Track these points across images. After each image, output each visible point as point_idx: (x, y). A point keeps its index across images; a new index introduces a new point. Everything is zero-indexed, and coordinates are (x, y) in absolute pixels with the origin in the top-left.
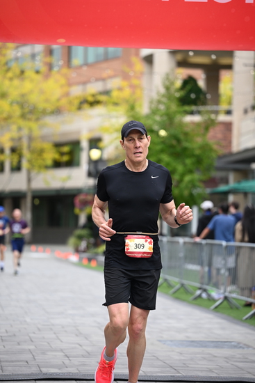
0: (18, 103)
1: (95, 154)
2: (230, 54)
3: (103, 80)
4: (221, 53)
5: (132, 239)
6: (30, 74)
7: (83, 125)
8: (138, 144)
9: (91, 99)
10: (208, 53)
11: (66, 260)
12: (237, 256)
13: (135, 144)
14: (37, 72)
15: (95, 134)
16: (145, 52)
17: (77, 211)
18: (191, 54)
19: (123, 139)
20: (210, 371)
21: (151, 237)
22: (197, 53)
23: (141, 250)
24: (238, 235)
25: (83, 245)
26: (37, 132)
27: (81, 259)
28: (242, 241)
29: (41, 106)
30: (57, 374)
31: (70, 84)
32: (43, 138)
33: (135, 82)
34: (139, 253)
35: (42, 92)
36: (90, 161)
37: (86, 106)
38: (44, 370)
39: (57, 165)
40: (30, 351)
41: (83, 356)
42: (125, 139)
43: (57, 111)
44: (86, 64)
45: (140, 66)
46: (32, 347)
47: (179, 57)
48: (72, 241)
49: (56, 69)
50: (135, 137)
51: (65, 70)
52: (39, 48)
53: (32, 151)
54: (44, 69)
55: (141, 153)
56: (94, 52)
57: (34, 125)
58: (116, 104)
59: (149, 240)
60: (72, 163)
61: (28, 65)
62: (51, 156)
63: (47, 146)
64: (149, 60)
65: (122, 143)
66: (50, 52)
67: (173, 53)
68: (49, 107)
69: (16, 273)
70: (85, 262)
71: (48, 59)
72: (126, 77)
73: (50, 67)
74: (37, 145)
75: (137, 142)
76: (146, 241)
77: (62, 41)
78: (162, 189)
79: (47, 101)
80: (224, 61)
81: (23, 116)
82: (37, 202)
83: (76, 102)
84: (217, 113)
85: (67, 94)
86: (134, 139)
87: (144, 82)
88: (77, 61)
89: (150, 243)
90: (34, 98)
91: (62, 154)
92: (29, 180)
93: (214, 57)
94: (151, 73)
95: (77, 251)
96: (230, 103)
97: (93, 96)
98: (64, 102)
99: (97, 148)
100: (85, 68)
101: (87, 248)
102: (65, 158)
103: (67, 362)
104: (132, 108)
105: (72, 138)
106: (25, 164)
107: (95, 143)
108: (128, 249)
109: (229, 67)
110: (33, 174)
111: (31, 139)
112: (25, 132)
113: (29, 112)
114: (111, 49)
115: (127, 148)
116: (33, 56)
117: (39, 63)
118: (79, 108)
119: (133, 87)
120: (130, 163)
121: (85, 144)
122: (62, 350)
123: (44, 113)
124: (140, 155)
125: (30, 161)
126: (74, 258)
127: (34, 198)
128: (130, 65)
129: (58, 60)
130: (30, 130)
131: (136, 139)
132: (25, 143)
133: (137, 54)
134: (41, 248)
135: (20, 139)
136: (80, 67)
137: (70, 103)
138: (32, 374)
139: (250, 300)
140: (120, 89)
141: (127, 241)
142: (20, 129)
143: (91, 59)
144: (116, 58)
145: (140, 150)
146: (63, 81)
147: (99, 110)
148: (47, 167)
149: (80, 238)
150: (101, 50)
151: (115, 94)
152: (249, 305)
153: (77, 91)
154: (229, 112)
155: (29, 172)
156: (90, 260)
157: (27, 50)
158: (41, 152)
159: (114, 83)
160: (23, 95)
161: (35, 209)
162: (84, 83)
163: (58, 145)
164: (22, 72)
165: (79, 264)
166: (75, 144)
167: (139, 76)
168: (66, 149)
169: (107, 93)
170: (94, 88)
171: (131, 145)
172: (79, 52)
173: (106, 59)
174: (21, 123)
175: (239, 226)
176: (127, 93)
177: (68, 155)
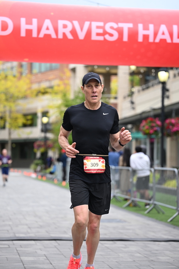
0: (4, 93)
1: (45, 120)
2: (116, 67)
3: (49, 80)
4: (111, 67)
5: (89, 160)
6: (10, 77)
7: (38, 105)
8: (95, 89)
9: (43, 91)
10: (105, 67)
11: (30, 177)
12: (120, 174)
13: (93, 89)
14: (14, 76)
15: (45, 109)
16: (72, 66)
17: (35, 150)
18: (96, 67)
19: (83, 85)
20: (105, 234)
21: (103, 158)
22: (99, 67)
23: (96, 168)
24: (121, 163)
25: (39, 168)
26: (14, 108)
27: (37, 176)
28: (123, 166)
29: (16, 94)
30: (24, 237)
31: (32, 83)
32: (18, 112)
33: (66, 82)
34: (95, 170)
35: (17, 87)
36: (43, 124)
37: (40, 95)
38: (17, 235)
39: (25, 126)
40: (10, 225)
41: (38, 228)
42: (85, 85)
43: (25, 97)
44: (40, 72)
45: (69, 74)
46: (11, 223)
47: (90, 69)
48: (33, 166)
49: (24, 75)
50: (93, 84)
51: (29, 76)
52: (15, 64)
53: (11, 118)
54: (17, 75)
55: (96, 96)
56: (45, 66)
57: (12, 105)
58: (56, 93)
59: (102, 160)
60: (32, 124)
61: (9, 73)
62: (21, 121)
63: (20, 116)
64: (74, 70)
65: (83, 89)
66: (21, 66)
67: (87, 67)
68: (21, 95)
69: (4, 185)
70: (40, 178)
71: (20, 70)
72: (61, 79)
73: (21, 74)
74: (14, 115)
75: (94, 88)
76: (100, 161)
77: (27, 60)
78: (111, 123)
79: (19, 92)
80: (113, 71)
81: (7, 100)
82: (14, 146)
83: (35, 93)
84: (109, 98)
85: (30, 88)
86: (92, 86)
87: (71, 82)
88: (35, 70)
89: (103, 162)
90: (13, 90)
91: (28, 120)
92: (10, 134)
93: (108, 69)
94: (75, 77)
95: (35, 171)
96: (116, 93)
97: (45, 89)
98: (28, 92)
99: (46, 116)
100: (39, 75)
101: (41, 170)
102: (29, 122)
103: (29, 231)
104: (65, 95)
105: (33, 111)
106: (7, 126)
107: (45, 114)
108: (86, 167)
109: (116, 74)
110: (12, 130)
111: (11, 112)
112: (8, 108)
113: (10, 97)
114: (54, 65)
115: (87, 93)
116: (12, 68)
117: (15, 72)
118: (37, 95)
119: (65, 85)
120: (88, 104)
121: (39, 115)
122: (27, 225)
123: (18, 98)
124: (95, 98)
125: (10, 124)
126: (34, 175)
127: (12, 143)
128: (64, 73)
129: (25, 70)
130: (11, 107)
131: (94, 86)
132: (7, 114)
133: (67, 67)
134: (16, 170)
135: (5, 112)
136: (36, 74)
137: (32, 93)
138: (11, 237)
139: (127, 197)
140: (59, 85)
141: (85, 161)
142: (5, 107)
143: (43, 69)
144: (56, 69)
145: (96, 94)
146: (28, 81)
147: (47, 97)
148: (19, 127)
149: (37, 165)
150: (48, 65)
151: (56, 88)
152: (126, 200)
153: (35, 87)
154: (116, 98)
155: (10, 130)
156: (42, 176)
157: (8, 65)
158: (16, 119)
159: (55, 82)
160: (7, 89)
161: (13, 149)
162: (39, 82)
163: (25, 115)
164: (6, 77)
165: (37, 179)
166: (34, 115)
167: (69, 78)
168: (29, 117)
169: (51, 87)
170: (44, 85)
171: (90, 90)
172: (37, 66)
173: (51, 69)
174: (6, 103)
175: (121, 158)
176: (62, 88)
177: (31, 120)
